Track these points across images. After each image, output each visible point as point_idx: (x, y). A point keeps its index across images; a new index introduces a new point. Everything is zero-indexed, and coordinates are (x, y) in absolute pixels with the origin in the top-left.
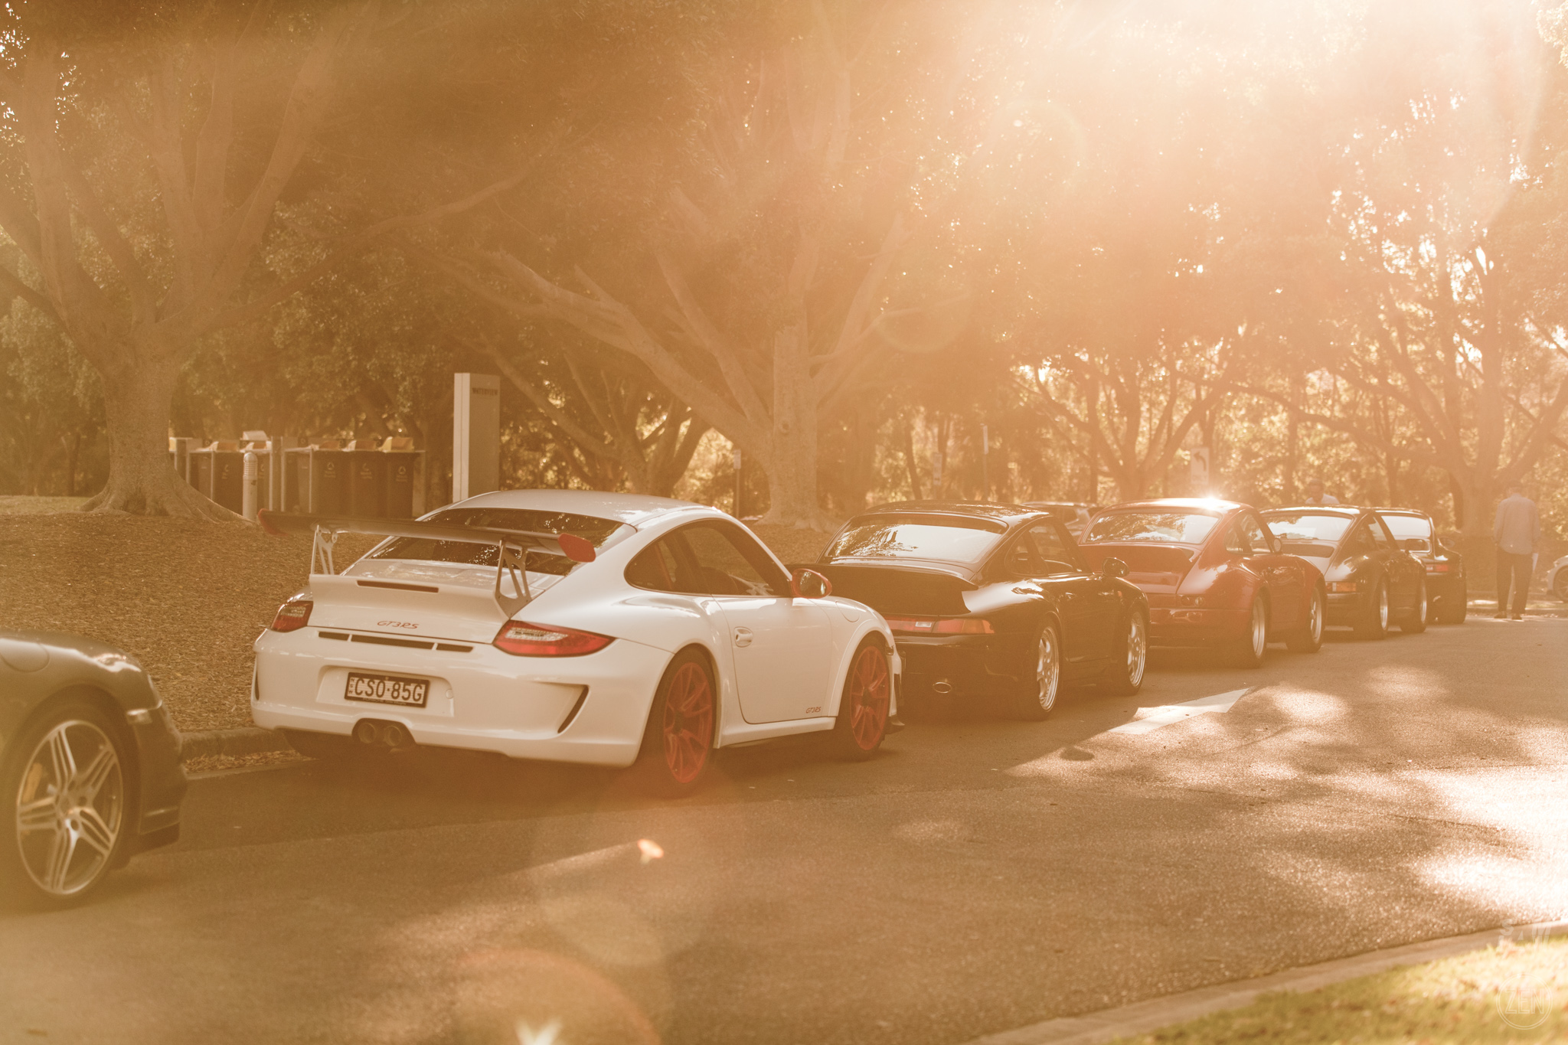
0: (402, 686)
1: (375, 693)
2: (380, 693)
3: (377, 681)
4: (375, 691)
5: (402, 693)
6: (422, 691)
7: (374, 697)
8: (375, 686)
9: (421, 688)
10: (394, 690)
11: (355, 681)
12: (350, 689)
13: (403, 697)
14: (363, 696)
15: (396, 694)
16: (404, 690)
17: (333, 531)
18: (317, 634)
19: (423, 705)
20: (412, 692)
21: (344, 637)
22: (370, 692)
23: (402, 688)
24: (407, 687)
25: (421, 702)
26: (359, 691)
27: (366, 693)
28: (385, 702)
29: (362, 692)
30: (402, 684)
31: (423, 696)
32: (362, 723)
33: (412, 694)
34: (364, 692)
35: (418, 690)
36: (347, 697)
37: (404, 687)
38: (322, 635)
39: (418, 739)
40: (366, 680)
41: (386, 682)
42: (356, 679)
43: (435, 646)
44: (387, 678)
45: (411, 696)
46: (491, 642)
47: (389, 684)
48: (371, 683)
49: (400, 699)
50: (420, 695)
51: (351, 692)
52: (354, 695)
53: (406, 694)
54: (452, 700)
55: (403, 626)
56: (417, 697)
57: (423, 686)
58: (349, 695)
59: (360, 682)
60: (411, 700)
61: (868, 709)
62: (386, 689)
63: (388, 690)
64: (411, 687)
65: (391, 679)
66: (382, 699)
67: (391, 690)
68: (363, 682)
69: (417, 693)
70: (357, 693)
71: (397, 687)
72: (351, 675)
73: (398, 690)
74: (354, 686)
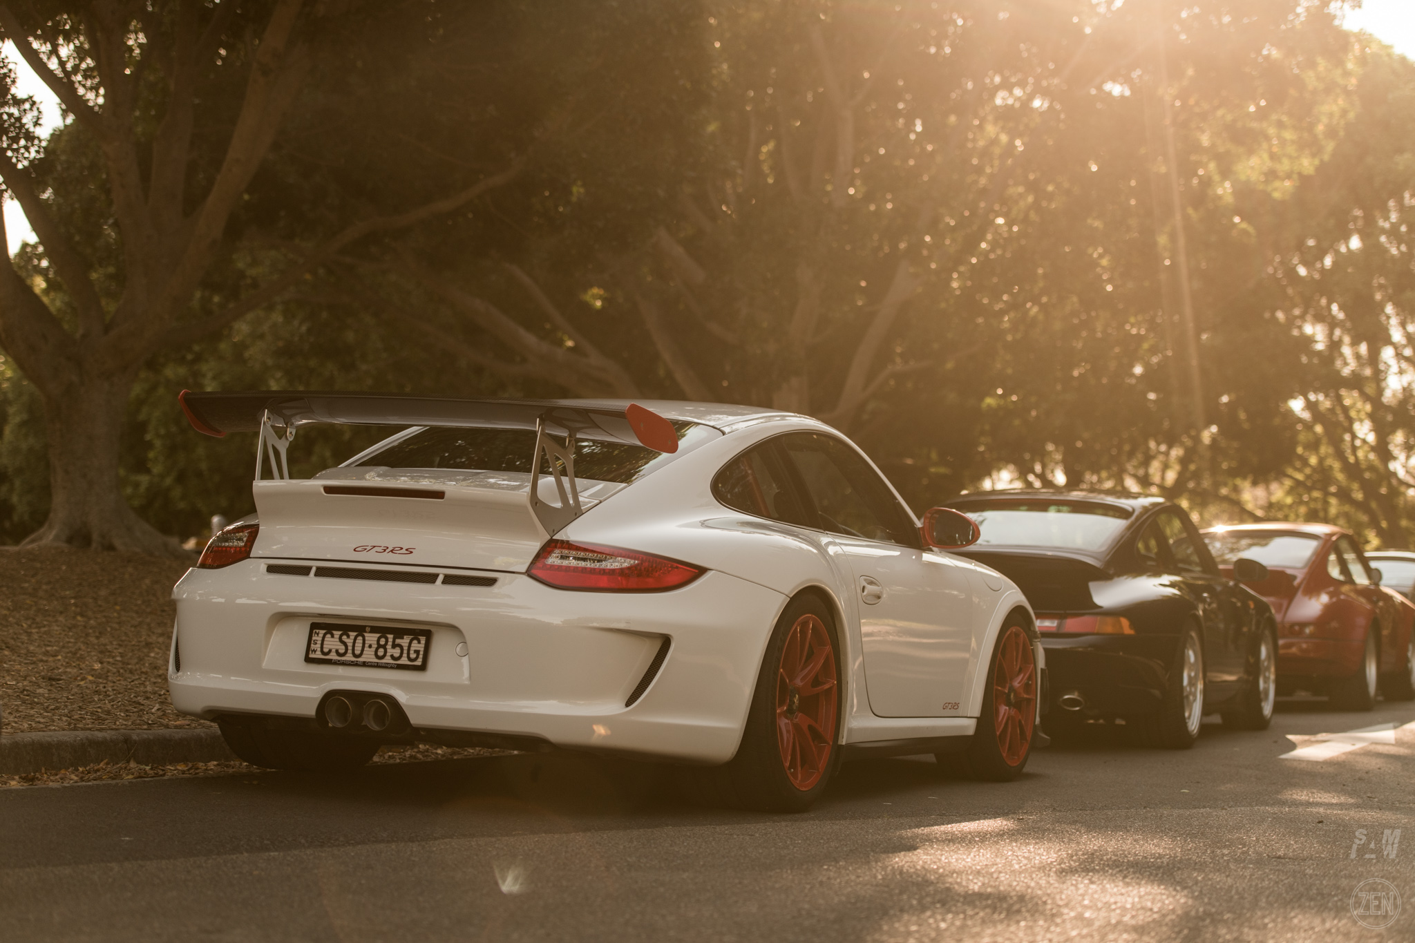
0: (390, 640)
1: (350, 651)
2: (358, 652)
3: (353, 634)
4: (350, 648)
5: (390, 651)
6: (421, 647)
7: (349, 657)
8: (349, 642)
9: (419, 642)
10: (379, 646)
11: (321, 635)
12: (313, 646)
13: (392, 657)
14: (333, 656)
15: (381, 652)
16: (394, 646)
17: (288, 422)
18: (263, 567)
19: (423, 668)
20: (405, 648)
21: (304, 571)
22: (342, 649)
23: (390, 643)
24: (398, 641)
25: (419, 662)
26: (326, 650)
27: (337, 651)
28: (365, 665)
29: (330, 651)
30: (390, 637)
31: (422, 653)
32: (331, 697)
33: (405, 652)
34: (334, 650)
35: (415, 645)
36: (308, 660)
37: (394, 641)
38: (272, 569)
39: (415, 720)
40: (337, 633)
41: (366, 634)
42: (322, 632)
43: (441, 578)
44: (368, 629)
45: (405, 655)
46: (523, 569)
47: (372, 638)
48: (344, 638)
49: (388, 660)
50: (417, 652)
51: (315, 651)
52: (318, 655)
53: (397, 652)
54: (465, 660)
55: (392, 551)
56: (413, 656)
57: (423, 640)
58: (312, 656)
59: (329, 636)
60: (404, 661)
61: (1013, 711)
62: (367, 645)
63: (370, 646)
64: (405, 642)
65: (374, 630)
66: (361, 659)
67: (375, 646)
68: (333, 636)
69: (412, 648)
70: (323, 653)
71: (382, 642)
72: (314, 626)
73: (384, 647)
74: (319, 642)
